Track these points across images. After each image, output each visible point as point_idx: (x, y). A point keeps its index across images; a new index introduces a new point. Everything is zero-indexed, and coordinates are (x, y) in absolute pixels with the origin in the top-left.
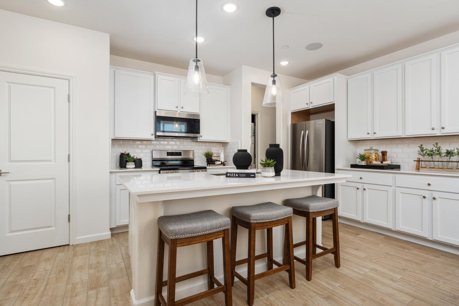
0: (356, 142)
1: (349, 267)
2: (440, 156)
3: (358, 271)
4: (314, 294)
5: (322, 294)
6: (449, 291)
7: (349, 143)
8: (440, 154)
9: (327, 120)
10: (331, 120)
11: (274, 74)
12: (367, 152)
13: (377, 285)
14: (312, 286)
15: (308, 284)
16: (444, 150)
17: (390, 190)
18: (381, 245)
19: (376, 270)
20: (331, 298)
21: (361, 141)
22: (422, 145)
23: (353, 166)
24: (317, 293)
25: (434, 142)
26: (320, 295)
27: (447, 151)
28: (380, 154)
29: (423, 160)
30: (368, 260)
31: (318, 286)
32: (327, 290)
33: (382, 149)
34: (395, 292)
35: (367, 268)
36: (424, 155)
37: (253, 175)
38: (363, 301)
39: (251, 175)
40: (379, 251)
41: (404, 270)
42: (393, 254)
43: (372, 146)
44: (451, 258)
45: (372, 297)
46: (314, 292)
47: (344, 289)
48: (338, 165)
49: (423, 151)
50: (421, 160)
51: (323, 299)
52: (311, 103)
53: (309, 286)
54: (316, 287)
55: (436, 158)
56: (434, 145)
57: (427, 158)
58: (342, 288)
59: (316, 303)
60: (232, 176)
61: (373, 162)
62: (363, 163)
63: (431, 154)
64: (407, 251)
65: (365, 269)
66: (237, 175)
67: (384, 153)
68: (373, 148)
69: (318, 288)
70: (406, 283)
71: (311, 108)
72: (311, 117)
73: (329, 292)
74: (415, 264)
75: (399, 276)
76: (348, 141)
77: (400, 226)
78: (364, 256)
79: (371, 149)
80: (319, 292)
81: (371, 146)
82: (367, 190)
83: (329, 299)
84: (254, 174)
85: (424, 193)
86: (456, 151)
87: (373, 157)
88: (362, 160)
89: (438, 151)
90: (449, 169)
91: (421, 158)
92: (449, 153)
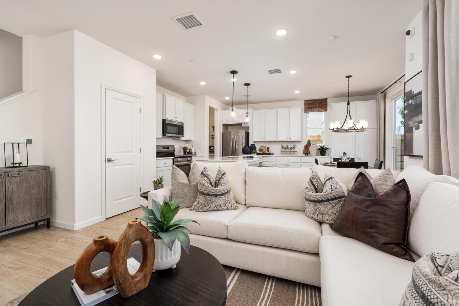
8: (288, 148)
12: (261, 147)
16: (289, 147)
17: (274, 163)
23: (257, 154)
25: (286, 144)
28: (266, 148)
33: (267, 146)
36: (283, 149)
55: (287, 150)
57: (284, 150)
62: (261, 153)
63: (285, 149)
67: (268, 148)
76: (253, 142)
79: (263, 146)
81: (263, 144)
85: (286, 163)
86: (293, 147)
87: (264, 150)
88: (260, 151)
89: (288, 147)
90: (291, 154)
91: (282, 150)
92: (291, 148)
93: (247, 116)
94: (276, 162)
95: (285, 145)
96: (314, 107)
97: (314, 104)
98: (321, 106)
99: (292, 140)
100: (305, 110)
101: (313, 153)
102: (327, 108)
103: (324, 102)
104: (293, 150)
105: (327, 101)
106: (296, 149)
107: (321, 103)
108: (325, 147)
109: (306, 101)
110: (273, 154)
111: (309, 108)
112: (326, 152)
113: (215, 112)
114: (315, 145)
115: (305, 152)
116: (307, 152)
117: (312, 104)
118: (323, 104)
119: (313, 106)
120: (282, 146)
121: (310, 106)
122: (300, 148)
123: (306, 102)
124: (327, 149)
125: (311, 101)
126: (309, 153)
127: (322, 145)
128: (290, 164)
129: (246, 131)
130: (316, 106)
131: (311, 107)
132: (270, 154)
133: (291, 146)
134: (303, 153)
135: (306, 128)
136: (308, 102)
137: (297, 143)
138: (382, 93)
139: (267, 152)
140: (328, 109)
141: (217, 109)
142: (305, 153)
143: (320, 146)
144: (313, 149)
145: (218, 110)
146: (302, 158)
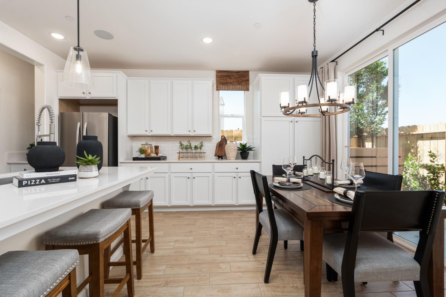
0: (133, 137)
1: (160, 248)
2: (191, 149)
3: (168, 247)
4: (154, 289)
5: (160, 283)
6: (217, 234)
7: (128, 138)
8: (191, 148)
9: (110, 114)
10: (113, 115)
11: (78, 46)
12: (144, 146)
13: (187, 251)
14: (146, 282)
15: (142, 283)
16: (193, 146)
17: (166, 175)
18: (166, 221)
19: (178, 241)
20: (169, 282)
21: (137, 137)
22: (181, 142)
23: (135, 159)
24: (156, 285)
25: (187, 140)
26: (159, 285)
27: (195, 146)
28: (154, 148)
29: (182, 152)
30: (167, 236)
31: (151, 278)
32: (161, 278)
33: (154, 144)
34: (198, 250)
35: (171, 242)
36: (182, 149)
37: (73, 178)
38: (189, 268)
39: (70, 179)
40: (168, 225)
41: (191, 232)
42: (177, 224)
43: (148, 141)
44: (203, 214)
45: (191, 262)
46: (153, 286)
47: (171, 268)
48: (121, 159)
49: (182, 146)
50: (181, 152)
51: (164, 288)
52: (90, 93)
53: (145, 284)
54: (150, 280)
55: (189, 150)
56: (188, 142)
57: (184, 151)
58: (169, 268)
59: (162, 295)
60: (32, 183)
61: (152, 155)
62: (143, 156)
63: (186, 148)
64: (182, 218)
65: (171, 244)
66: (43, 181)
67: (157, 148)
68: (148, 143)
69: (153, 280)
70: (198, 241)
71: (88, 98)
72: (81, 108)
73: (164, 278)
74: (192, 226)
75: (192, 238)
76: (127, 137)
77: (174, 202)
78: (162, 234)
79: (147, 144)
80: (156, 283)
81: (146, 141)
82: (149, 178)
83: (168, 284)
84: (75, 176)
85: (189, 175)
86: (199, 146)
87: (149, 151)
88: (141, 154)
89: (190, 146)
90: (196, 157)
91: (181, 151)
92: (196, 147)
93: (78, 57)
94: (169, 174)
95: (185, 143)
96: (231, 83)
97: (231, 78)
98: (241, 82)
99: (198, 133)
100: (217, 87)
101: (231, 155)
102: (249, 85)
103: (245, 77)
104: (199, 151)
105: (248, 75)
106: (204, 149)
107: (240, 77)
108: (247, 146)
109: (218, 72)
110: (164, 158)
111: (223, 84)
112: (249, 152)
113: (37, 70)
114: (234, 142)
115: (218, 154)
116: (221, 154)
117: (227, 77)
118: (243, 79)
119: (229, 80)
120: (181, 145)
121: (225, 81)
122: (210, 148)
123: (219, 74)
124: (250, 149)
125: (226, 73)
126: (225, 155)
127: (244, 142)
128: (194, 175)
129: (109, 114)
130: (234, 82)
131: (226, 83)
132: (159, 159)
133: (195, 145)
134: (215, 156)
135: (219, 115)
136: (221, 74)
137: (205, 138)
138: (333, 61)
139: (153, 155)
140: (251, 87)
141: (40, 65)
142: (218, 156)
143: (241, 144)
144: (232, 148)
145: (42, 65)
146: (215, 164)
